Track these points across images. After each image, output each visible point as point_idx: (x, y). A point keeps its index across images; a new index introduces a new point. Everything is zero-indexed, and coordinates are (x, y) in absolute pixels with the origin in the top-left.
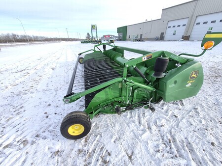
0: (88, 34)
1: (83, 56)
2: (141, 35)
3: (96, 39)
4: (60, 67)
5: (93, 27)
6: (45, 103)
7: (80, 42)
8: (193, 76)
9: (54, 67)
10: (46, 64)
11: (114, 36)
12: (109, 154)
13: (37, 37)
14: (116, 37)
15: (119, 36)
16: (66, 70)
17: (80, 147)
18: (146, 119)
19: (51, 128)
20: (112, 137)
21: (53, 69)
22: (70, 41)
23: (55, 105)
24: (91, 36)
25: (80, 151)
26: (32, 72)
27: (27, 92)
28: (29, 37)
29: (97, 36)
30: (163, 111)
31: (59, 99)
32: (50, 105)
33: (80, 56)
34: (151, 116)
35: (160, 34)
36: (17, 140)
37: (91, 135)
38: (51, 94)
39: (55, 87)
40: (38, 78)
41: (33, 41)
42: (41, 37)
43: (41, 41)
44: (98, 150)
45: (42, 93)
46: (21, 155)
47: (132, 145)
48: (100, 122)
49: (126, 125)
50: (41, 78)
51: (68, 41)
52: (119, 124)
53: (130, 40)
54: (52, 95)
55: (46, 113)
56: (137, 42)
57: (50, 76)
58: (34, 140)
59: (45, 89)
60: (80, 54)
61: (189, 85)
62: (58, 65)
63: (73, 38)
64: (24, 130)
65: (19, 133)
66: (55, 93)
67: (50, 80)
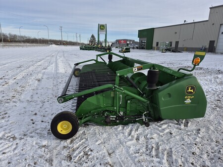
0: (93, 36)
1: (80, 67)
2: (177, 43)
3: (104, 45)
4: (48, 78)
5: (102, 27)
6: (31, 112)
7: (78, 47)
8: (190, 90)
9: (40, 78)
10: (29, 74)
11: (133, 41)
12: (91, 151)
13: (15, 36)
14: (136, 43)
15: (141, 42)
16: (55, 82)
17: (66, 144)
18: (137, 133)
19: (38, 131)
20: (97, 141)
21: (39, 80)
22: (64, 44)
23: (42, 114)
24: (97, 40)
25: (64, 147)
26: (11, 82)
27: (8, 101)
28: (4, 35)
29: (106, 40)
30: (160, 129)
31: (46, 110)
32: (36, 114)
33: (77, 67)
34: (144, 131)
35: (209, 42)
36: (6, 135)
37: (76, 138)
38: (36, 105)
39: (42, 99)
40: (19, 89)
41: (8, 41)
42: (21, 37)
43: (19, 42)
44: (81, 148)
45: (27, 103)
46: (12, 145)
47: (114, 147)
48: (88, 131)
49: (114, 135)
50: (23, 89)
51: (61, 44)
52: (107, 134)
53: (158, 49)
54: (38, 106)
55: (32, 120)
56: (168, 53)
57: (35, 88)
58: (23, 137)
59: (30, 100)
60: (77, 64)
61: (188, 101)
62: (45, 77)
63: (68, 40)
64: (11, 130)
65: (7, 131)
66: (42, 105)
67: (35, 92)
